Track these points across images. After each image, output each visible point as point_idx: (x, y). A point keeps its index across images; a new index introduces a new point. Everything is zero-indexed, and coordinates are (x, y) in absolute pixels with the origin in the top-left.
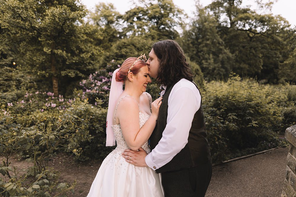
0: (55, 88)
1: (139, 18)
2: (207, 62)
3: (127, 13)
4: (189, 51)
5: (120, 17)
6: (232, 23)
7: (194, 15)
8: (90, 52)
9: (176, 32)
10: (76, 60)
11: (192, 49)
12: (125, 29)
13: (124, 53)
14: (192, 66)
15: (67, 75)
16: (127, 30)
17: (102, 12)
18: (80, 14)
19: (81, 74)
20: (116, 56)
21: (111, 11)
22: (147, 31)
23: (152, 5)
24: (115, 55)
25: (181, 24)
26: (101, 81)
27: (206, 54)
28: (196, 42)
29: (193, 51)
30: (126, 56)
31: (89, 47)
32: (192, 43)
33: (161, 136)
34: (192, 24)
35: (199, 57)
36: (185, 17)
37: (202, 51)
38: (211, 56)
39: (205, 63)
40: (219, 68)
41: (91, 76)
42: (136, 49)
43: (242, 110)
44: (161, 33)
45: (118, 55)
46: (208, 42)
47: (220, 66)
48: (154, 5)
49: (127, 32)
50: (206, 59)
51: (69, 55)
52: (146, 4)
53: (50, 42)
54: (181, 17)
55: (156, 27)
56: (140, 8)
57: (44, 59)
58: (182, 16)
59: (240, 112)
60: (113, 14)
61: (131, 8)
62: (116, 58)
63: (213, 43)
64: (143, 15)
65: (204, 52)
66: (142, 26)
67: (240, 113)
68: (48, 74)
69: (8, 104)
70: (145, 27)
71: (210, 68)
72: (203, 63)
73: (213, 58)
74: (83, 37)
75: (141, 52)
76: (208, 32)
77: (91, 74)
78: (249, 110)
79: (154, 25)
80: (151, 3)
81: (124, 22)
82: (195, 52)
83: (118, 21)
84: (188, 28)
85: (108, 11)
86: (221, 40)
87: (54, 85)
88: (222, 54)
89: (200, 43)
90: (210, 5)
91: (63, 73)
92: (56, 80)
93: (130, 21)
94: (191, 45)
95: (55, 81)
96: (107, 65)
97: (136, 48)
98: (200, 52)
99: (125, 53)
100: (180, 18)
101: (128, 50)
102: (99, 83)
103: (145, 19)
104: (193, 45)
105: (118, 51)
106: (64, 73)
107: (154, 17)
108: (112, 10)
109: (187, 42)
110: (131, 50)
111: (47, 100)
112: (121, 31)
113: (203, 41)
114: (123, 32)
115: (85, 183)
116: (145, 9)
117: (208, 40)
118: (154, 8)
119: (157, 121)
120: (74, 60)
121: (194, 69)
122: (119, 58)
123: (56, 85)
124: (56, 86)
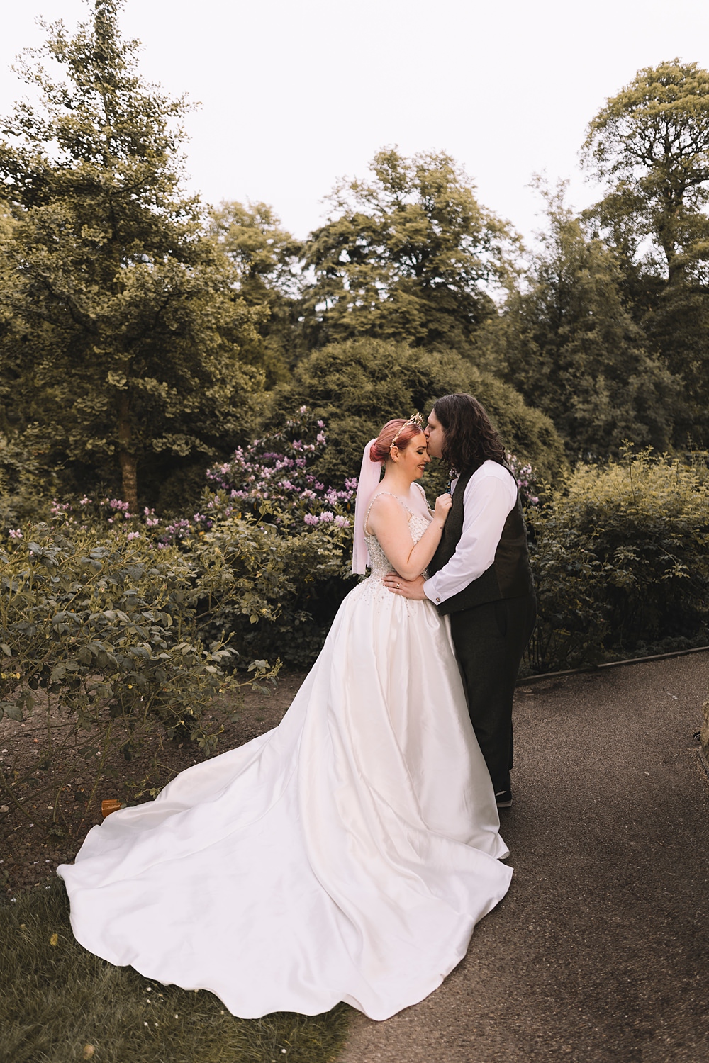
0: (130, 487)
1: (356, 254)
2: (586, 401)
3: (316, 236)
4: (527, 367)
5: (295, 250)
6: (676, 268)
7: (543, 245)
8: (231, 381)
9: (485, 297)
10: (192, 408)
11: (535, 359)
12: (311, 290)
13: (333, 387)
14: (531, 421)
15: (169, 450)
16: (316, 294)
17: (234, 236)
18: (213, 282)
19: (205, 446)
20: (310, 396)
21: (263, 231)
22: (384, 296)
23: (402, 208)
24: (308, 391)
25: (501, 273)
26: (271, 465)
27: (583, 374)
28: (551, 336)
29: (542, 364)
30: (340, 394)
31: (227, 366)
32: (536, 338)
33: (454, 552)
34: (535, 276)
35: (563, 387)
36: (513, 248)
37: (570, 364)
38: (601, 381)
39: (580, 406)
40: (626, 421)
41: (239, 452)
42: (367, 374)
43: (654, 539)
44: (433, 305)
45: (316, 391)
46: (591, 335)
47: (632, 413)
48: (409, 209)
49: (319, 301)
50: (585, 393)
51: (174, 391)
52: (383, 204)
53: (125, 356)
54: (500, 246)
55: (415, 283)
56: (360, 220)
57: (104, 405)
58: (505, 244)
59: (648, 544)
60: (270, 241)
61: (329, 220)
62: (311, 401)
63: (608, 336)
64: (370, 244)
65: (578, 369)
66: (369, 279)
67: (646, 547)
68: (112, 448)
69: (11, 531)
70: (379, 285)
71: (597, 422)
72: (573, 406)
73: (607, 387)
74: (212, 340)
75: (383, 382)
76: (591, 301)
77: (239, 447)
78: (672, 537)
79: (409, 275)
80: (397, 203)
81: (306, 268)
82: (546, 370)
83: (286, 264)
84: (524, 287)
85: (250, 231)
86: (633, 328)
87: (127, 478)
88: (638, 374)
89: (565, 339)
90: (600, 205)
91: (158, 445)
92: (133, 466)
93: (327, 263)
94: (534, 346)
95: (128, 468)
96: (285, 420)
97: (368, 371)
98: (565, 369)
99: (338, 385)
100: (499, 249)
101: (344, 379)
102: (267, 473)
103: (380, 257)
104: (542, 346)
105: (315, 381)
106: (160, 445)
107: (408, 250)
108: (266, 227)
109: (522, 336)
110: (354, 377)
111: (110, 520)
112: (296, 296)
113: (573, 331)
114: (304, 301)
115: (264, 708)
116: (379, 220)
117: (590, 328)
118: (407, 220)
119: (444, 529)
120: (186, 406)
121: (536, 430)
122: (318, 399)
123: (131, 479)
124: (132, 483)
